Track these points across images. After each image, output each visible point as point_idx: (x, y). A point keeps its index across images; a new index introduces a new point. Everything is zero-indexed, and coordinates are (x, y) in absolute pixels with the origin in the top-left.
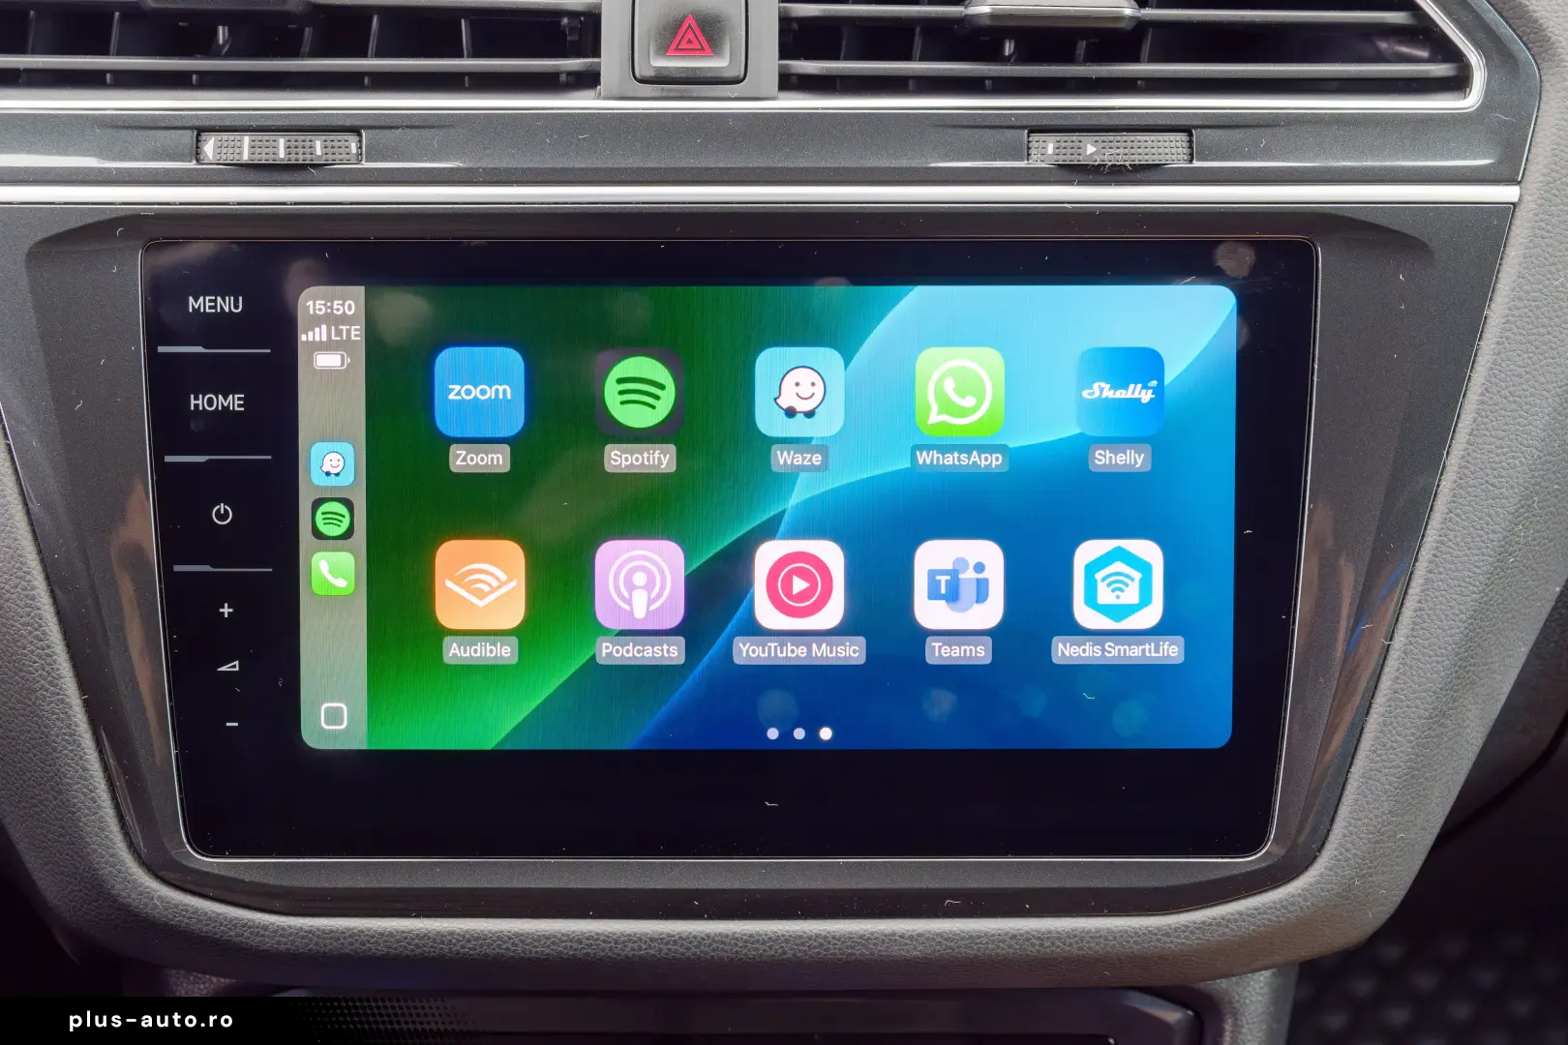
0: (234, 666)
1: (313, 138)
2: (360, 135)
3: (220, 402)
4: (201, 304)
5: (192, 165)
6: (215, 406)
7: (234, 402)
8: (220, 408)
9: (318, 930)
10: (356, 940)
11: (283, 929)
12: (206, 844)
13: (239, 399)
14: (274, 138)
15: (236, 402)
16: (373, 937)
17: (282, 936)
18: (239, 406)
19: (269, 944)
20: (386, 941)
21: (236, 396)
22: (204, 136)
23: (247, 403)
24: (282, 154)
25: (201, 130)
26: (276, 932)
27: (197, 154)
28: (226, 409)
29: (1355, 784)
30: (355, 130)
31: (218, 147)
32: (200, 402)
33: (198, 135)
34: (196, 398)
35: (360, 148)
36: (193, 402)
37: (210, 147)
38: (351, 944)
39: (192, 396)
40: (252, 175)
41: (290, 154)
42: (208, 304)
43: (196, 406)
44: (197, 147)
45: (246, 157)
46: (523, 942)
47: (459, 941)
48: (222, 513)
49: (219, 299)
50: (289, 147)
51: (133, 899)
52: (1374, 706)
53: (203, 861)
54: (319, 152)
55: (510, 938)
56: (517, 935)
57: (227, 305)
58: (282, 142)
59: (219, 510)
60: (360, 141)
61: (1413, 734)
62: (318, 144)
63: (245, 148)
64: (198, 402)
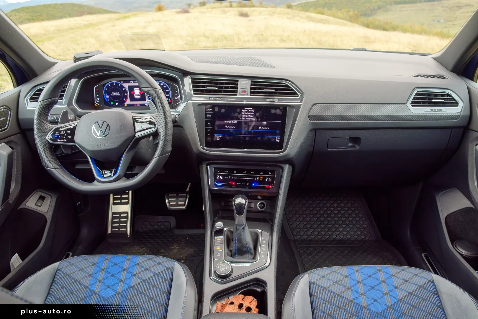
4: (208, 109)
5: (209, 100)
7: (211, 116)
12: (206, 147)
25: (210, 98)
32: (208, 116)
35: (220, 99)
40: (213, 101)
45: (213, 99)
48: (209, 124)
51: (201, 150)
57: (211, 109)
62: (218, 99)
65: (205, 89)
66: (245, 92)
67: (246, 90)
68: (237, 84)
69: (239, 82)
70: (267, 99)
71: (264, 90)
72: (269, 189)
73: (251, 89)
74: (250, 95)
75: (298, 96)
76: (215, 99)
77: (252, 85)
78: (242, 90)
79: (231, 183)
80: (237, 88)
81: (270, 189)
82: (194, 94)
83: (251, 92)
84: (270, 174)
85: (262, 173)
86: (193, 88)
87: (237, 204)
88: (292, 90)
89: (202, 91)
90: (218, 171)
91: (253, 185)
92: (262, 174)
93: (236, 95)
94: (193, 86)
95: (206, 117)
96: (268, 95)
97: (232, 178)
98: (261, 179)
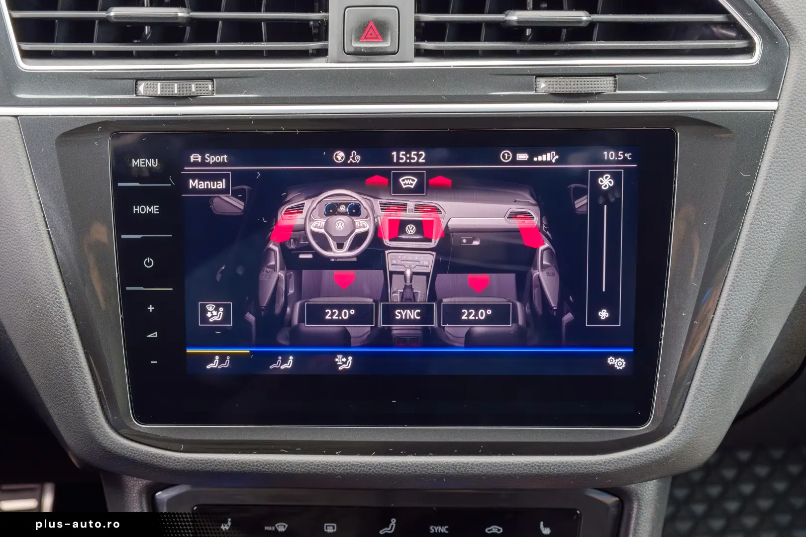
0: (155, 335)
1: (191, 83)
2: (213, 81)
4: (138, 163)
5: (134, 96)
6: (145, 212)
8: (147, 212)
9: (195, 459)
10: (213, 464)
11: (178, 459)
13: (156, 208)
14: (172, 83)
15: (155, 209)
16: (220, 463)
17: (178, 462)
18: (156, 211)
19: (172, 466)
20: (226, 465)
21: (155, 206)
22: (139, 82)
23: (160, 210)
24: (176, 92)
25: (138, 80)
26: (175, 460)
27: (136, 91)
28: (150, 213)
29: (693, 393)
30: (211, 79)
31: (146, 88)
32: (138, 209)
33: (136, 82)
34: (136, 208)
35: (213, 87)
36: (135, 209)
37: (142, 87)
38: (211, 466)
39: (134, 207)
40: (161, 101)
41: (180, 91)
42: (141, 163)
43: (136, 211)
44: (136, 88)
45: (159, 93)
46: (291, 465)
47: (261, 465)
49: (147, 160)
50: (179, 88)
52: (702, 355)
53: (141, 427)
54: (193, 90)
55: (285, 464)
56: (289, 462)
57: (151, 163)
58: (176, 85)
59: (147, 261)
60: (213, 84)
61: (721, 369)
62: (193, 86)
63: (159, 88)
65: (101, 14)
66: (376, 29)
71: (514, 16)
74: (419, 53)
93: (322, 53)
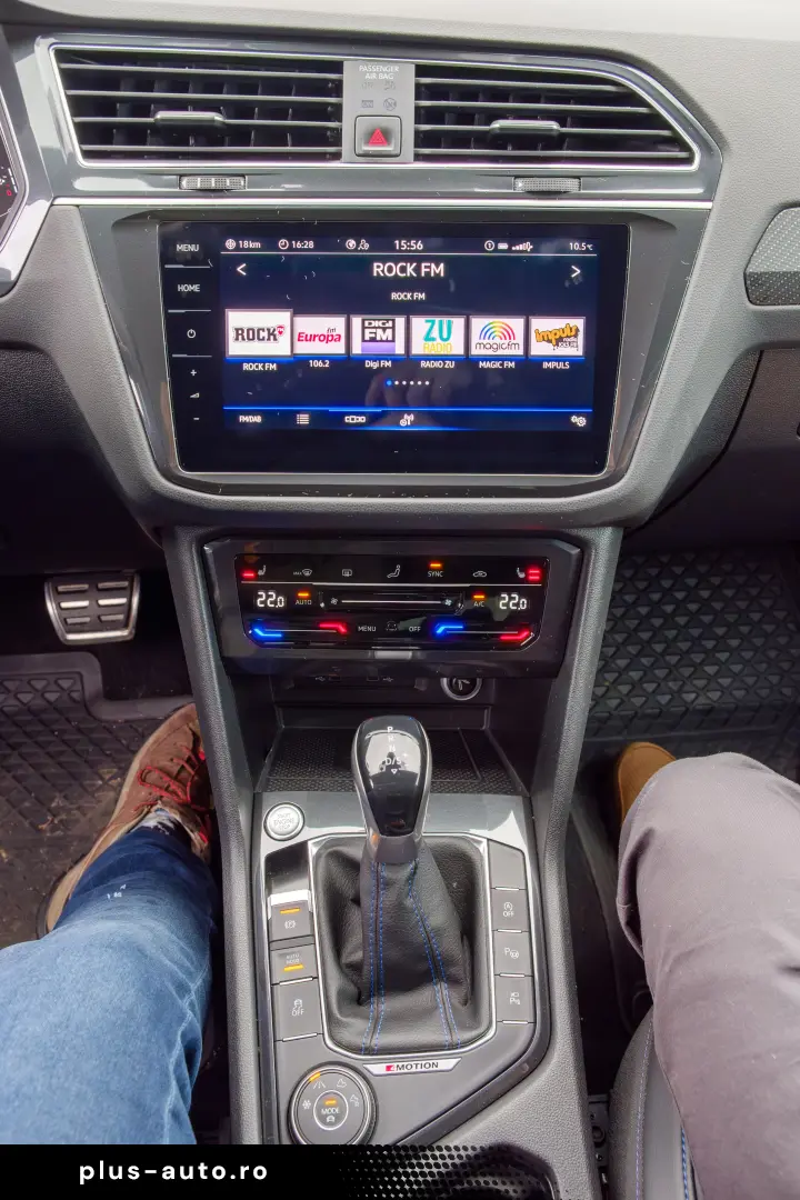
0: (197, 395)
1: (226, 178)
2: (245, 178)
3: (190, 288)
4: (181, 248)
5: (178, 190)
6: (188, 290)
7: (196, 288)
8: (190, 291)
14: (210, 178)
21: (196, 285)
23: (200, 288)
24: (213, 185)
25: (181, 176)
27: (180, 185)
30: (243, 176)
31: (188, 182)
34: (181, 286)
35: (245, 182)
36: (179, 288)
37: (185, 182)
39: (179, 285)
40: (202, 193)
41: (217, 185)
42: (185, 248)
44: (180, 182)
45: (199, 186)
48: (191, 333)
49: (189, 245)
50: (216, 182)
53: (187, 473)
54: (228, 184)
57: (193, 248)
58: (213, 180)
60: (245, 180)
62: (228, 181)
63: (199, 183)
64: (182, 288)
65: (150, 120)
66: (382, 135)
67: (393, 124)
68: (337, 89)
69: (348, 76)
70: (517, 177)
71: (497, 125)
72: (514, 646)
73: (422, 115)
74: (418, 157)
75: (689, 161)
76: (213, 183)
77: (421, 92)
78: (365, 125)
79: (327, 627)
80: (336, 113)
81: (520, 648)
82: (88, 155)
83: (422, 139)
84: (522, 575)
85: (481, 574)
86: (74, 114)
87: (375, 778)
88: (654, 120)
89: (135, 134)
90: (261, 573)
91: (440, 630)
92: (479, 580)
93: (337, 156)
94: (77, 106)
95: (171, 298)
96: (509, 152)
97: (334, 601)
98: (478, 601)
